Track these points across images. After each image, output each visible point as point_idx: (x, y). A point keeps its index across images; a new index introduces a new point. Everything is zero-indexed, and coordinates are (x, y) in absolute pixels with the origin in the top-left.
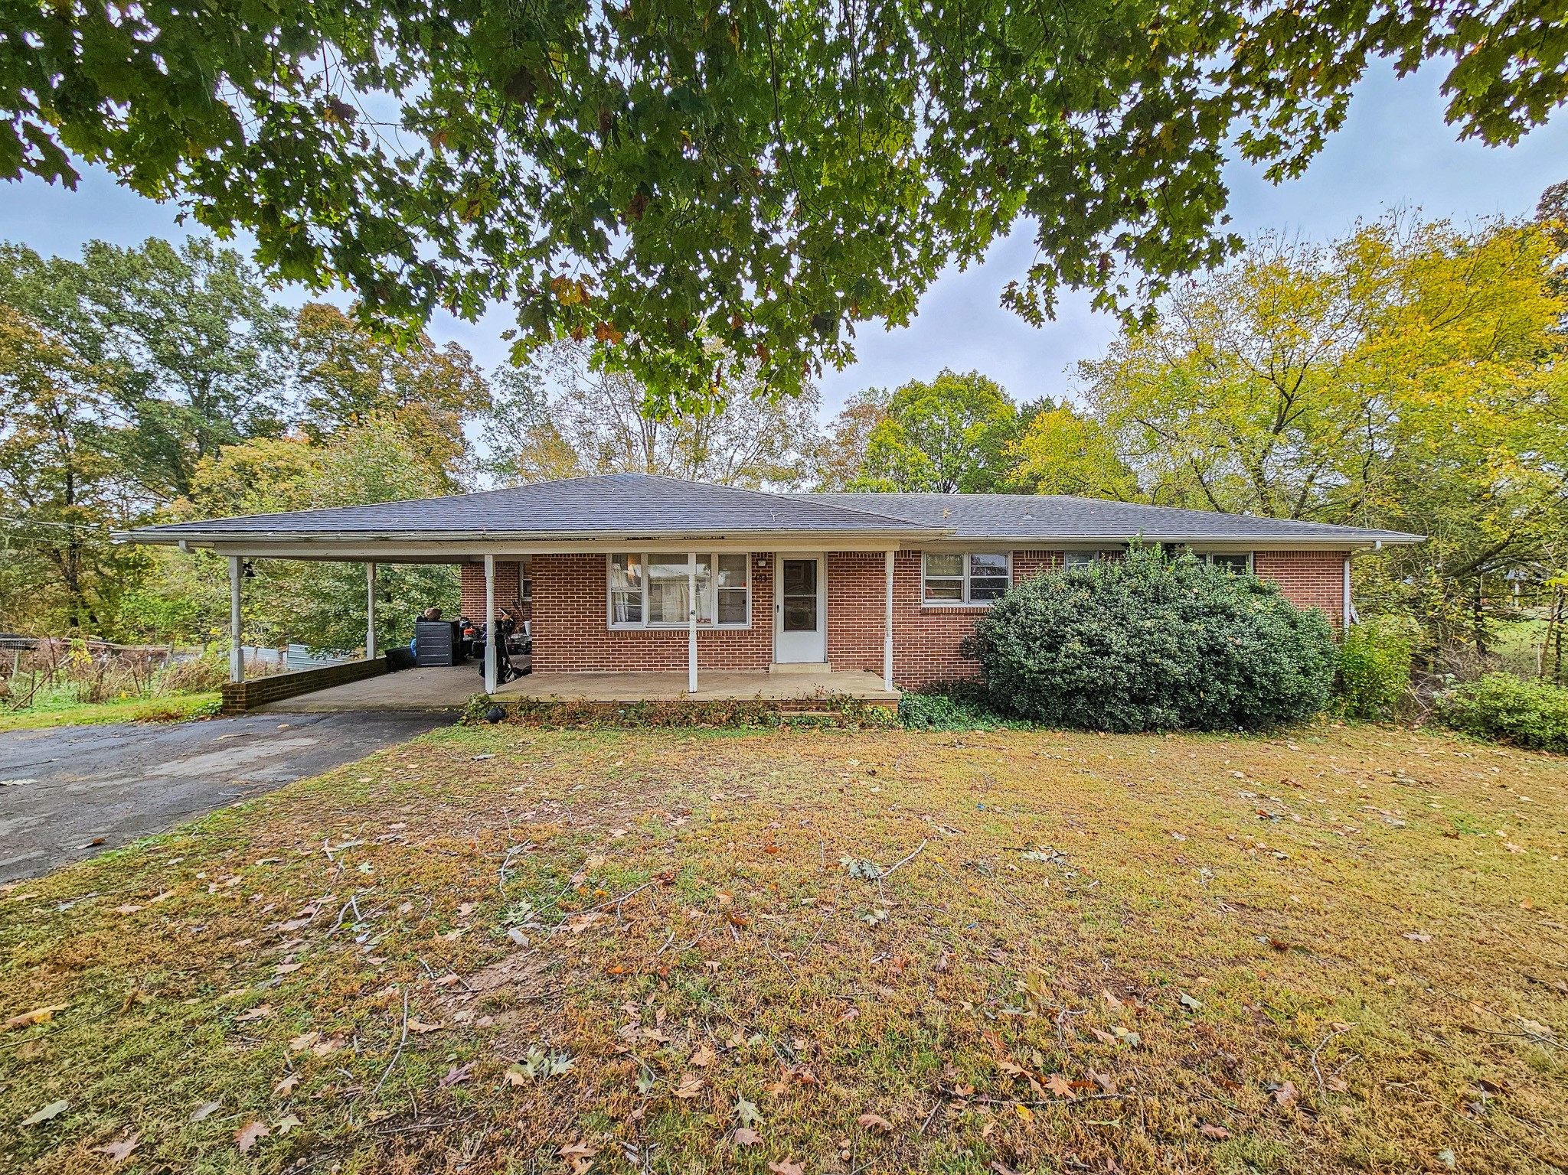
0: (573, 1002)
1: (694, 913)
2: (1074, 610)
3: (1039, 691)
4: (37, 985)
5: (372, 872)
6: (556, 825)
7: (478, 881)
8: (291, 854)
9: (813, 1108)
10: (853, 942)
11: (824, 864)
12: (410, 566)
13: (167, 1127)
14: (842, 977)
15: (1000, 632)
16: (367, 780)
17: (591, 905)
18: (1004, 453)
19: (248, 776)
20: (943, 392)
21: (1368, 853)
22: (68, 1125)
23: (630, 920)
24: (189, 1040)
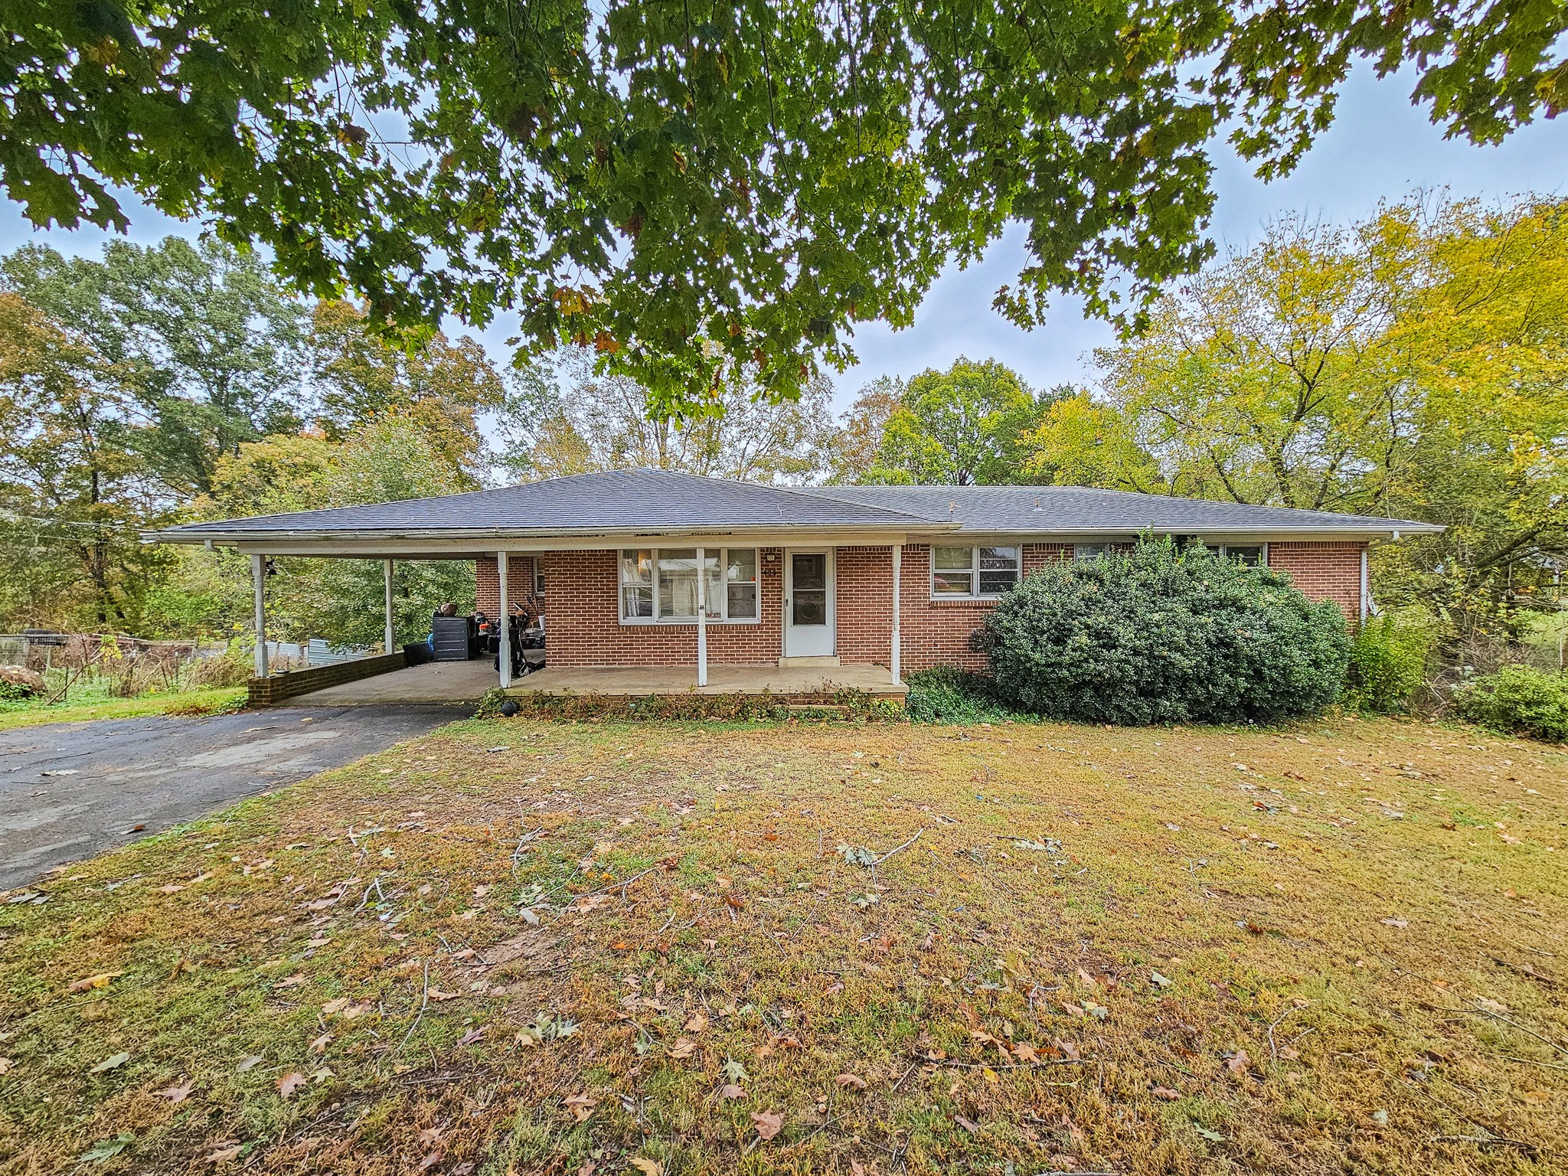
0: (579, 974)
1: (695, 895)
2: (1082, 603)
3: (1046, 684)
4: (94, 955)
5: (393, 857)
6: (567, 814)
7: (492, 865)
8: (318, 840)
9: (795, 1068)
10: (844, 922)
11: (821, 851)
12: (427, 562)
13: (216, 1076)
14: (831, 954)
15: (1008, 625)
16: (387, 771)
17: (599, 887)
18: (1018, 443)
19: (275, 767)
20: (959, 380)
21: (1360, 843)
22: (130, 1073)
23: (634, 902)
24: (232, 1003)
